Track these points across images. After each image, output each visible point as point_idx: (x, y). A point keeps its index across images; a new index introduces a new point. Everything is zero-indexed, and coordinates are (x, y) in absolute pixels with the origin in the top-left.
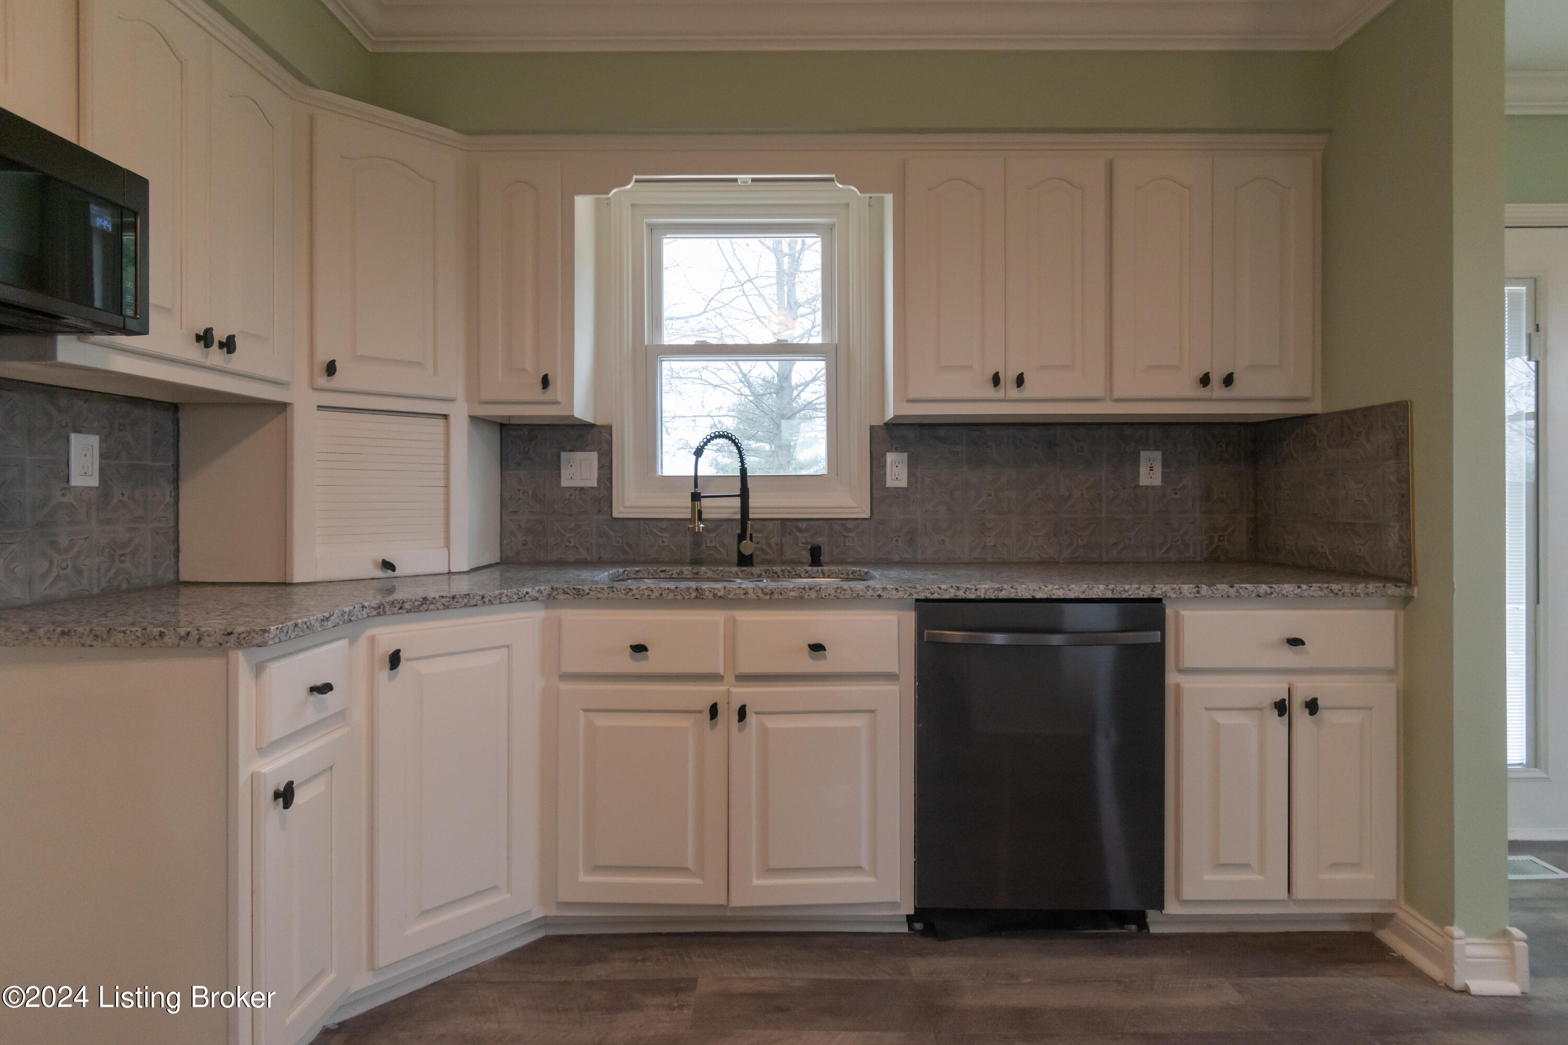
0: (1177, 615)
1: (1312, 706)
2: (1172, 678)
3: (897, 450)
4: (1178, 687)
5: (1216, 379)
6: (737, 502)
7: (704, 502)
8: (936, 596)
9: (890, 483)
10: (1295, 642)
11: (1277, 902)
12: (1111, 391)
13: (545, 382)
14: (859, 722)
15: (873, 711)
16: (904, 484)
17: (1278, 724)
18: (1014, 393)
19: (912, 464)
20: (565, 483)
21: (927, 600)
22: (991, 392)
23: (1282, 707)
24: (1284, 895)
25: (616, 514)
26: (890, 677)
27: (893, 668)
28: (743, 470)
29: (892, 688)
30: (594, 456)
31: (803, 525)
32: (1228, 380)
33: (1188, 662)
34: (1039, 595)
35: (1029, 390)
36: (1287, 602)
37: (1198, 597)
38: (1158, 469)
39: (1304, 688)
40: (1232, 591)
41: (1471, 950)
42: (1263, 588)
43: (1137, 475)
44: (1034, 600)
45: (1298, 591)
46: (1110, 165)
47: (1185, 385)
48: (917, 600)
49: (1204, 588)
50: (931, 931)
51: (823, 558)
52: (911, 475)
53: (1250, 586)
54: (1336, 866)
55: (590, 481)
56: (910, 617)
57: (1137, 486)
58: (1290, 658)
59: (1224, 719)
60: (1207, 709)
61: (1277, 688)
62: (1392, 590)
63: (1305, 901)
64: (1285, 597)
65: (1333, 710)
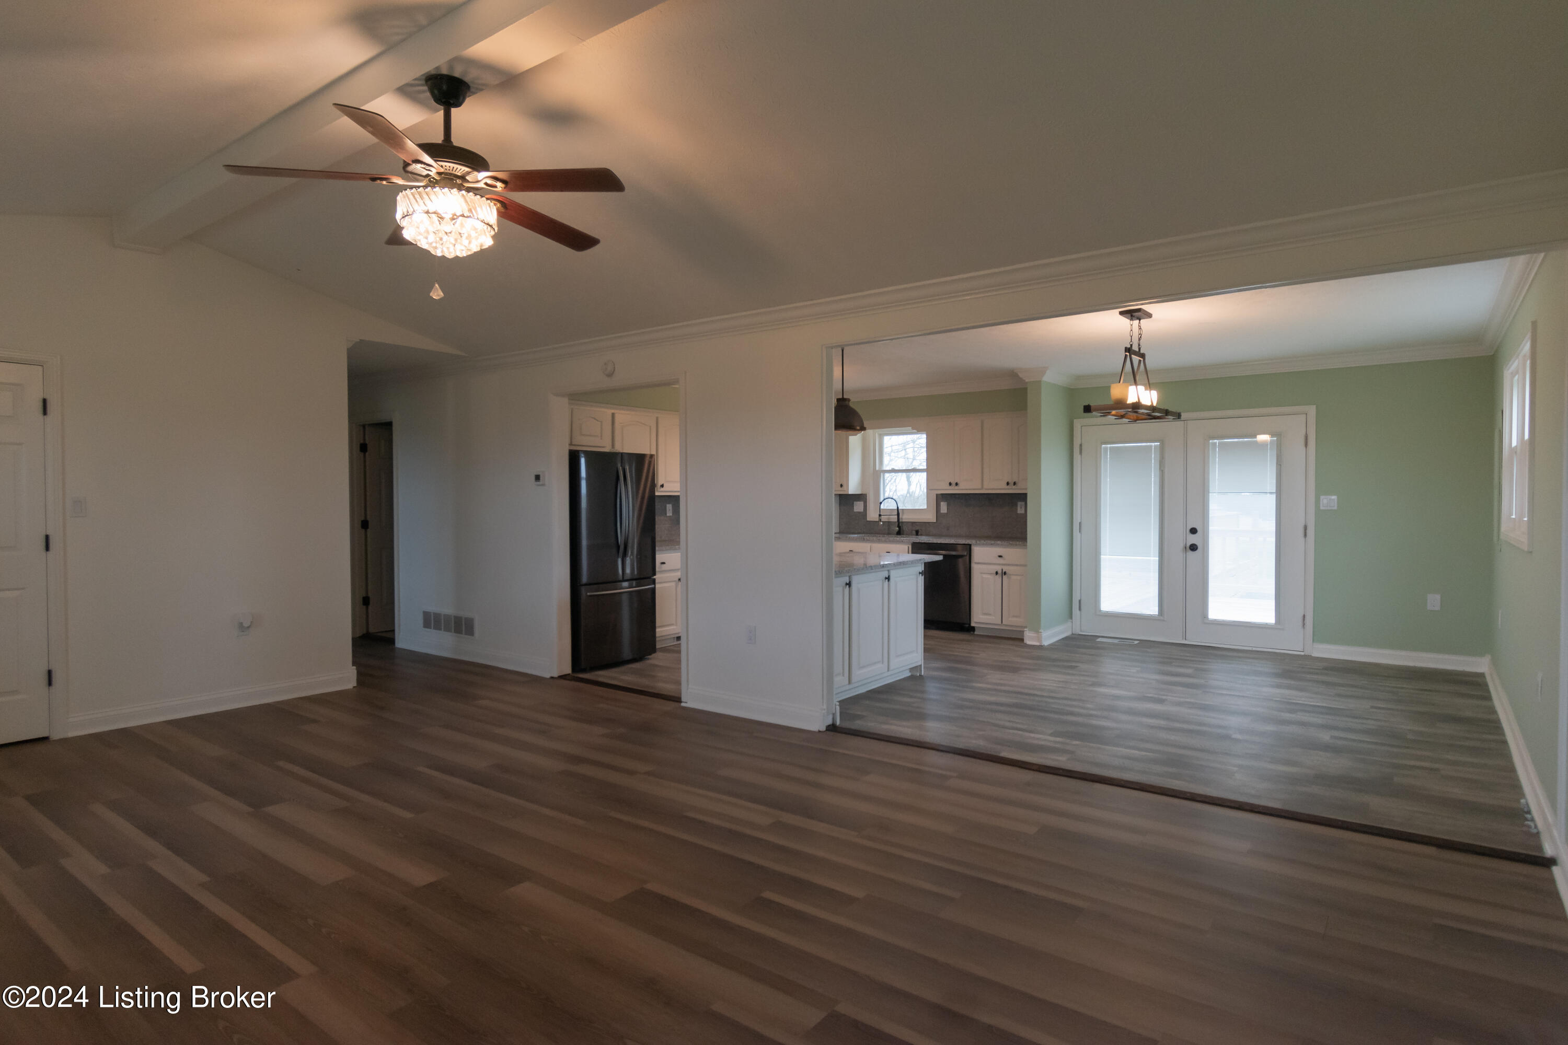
0: (974, 549)
1: (1005, 573)
2: (973, 565)
3: (945, 503)
4: (974, 567)
5: (1012, 483)
6: (896, 516)
7: (882, 517)
9: (942, 512)
10: (1000, 556)
11: (999, 625)
12: (983, 487)
13: (841, 486)
16: (946, 511)
17: (998, 578)
18: (955, 487)
19: (948, 505)
20: (855, 510)
23: (997, 573)
24: (1000, 623)
25: (868, 519)
28: (898, 507)
30: (862, 502)
31: (917, 523)
33: (977, 561)
35: (960, 486)
36: (1001, 546)
37: (979, 544)
39: (1004, 569)
40: (985, 543)
41: (1028, 634)
42: (993, 542)
43: (1017, 509)
45: (1001, 543)
49: (978, 542)
51: (919, 533)
52: (948, 509)
54: (1014, 616)
55: (861, 509)
56: (910, 547)
57: (1017, 513)
58: (1001, 561)
59: (985, 576)
60: (982, 573)
61: (999, 569)
62: (1022, 543)
63: (1006, 625)
64: (998, 544)
65: (1013, 575)
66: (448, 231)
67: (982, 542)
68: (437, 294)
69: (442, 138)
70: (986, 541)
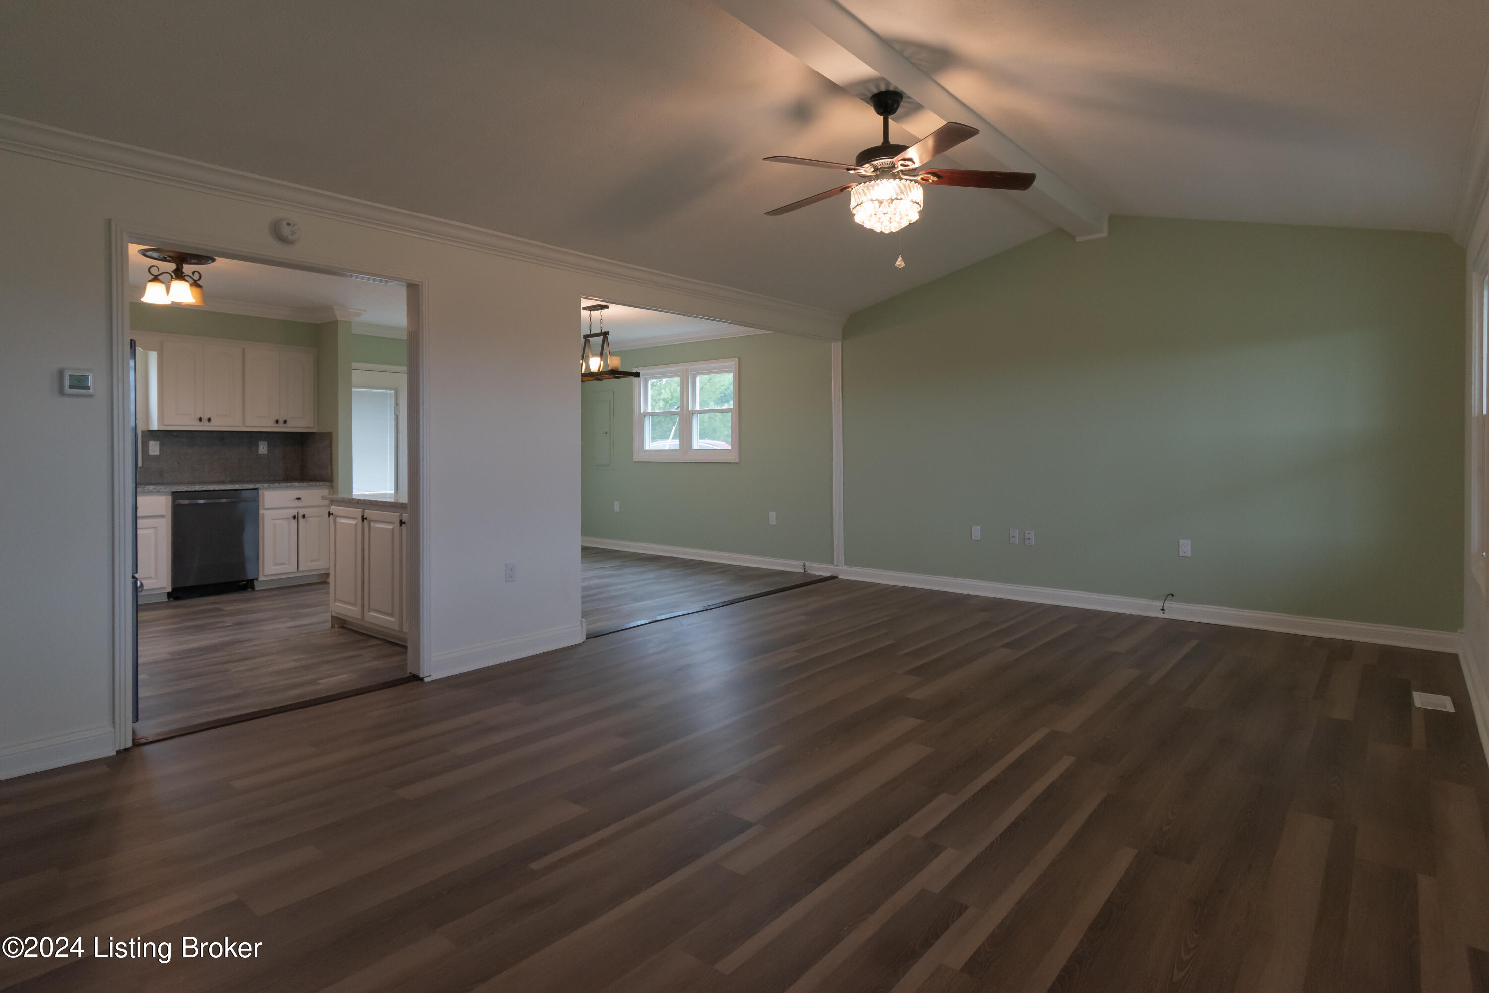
0: (263, 493)
1: (304, 516)
2: (261, 512)
3: (154, 440)
4: (263, 514)
5: (281, 421)
8: (180, 490)
9: (151, 453)
10: (299, 499)
11: (294, 573)
12: (244, 423)
14: (151, 531)
15: (156, 528)
16: (158, 453)
17: (294, 522)
18: (207, 423)
19: (161, 446)
21: (176, 492)
22: (198, 423)
23: (294, 517)
24: (296, 570)
26: (162, 516)
27: (164, 513)
29: (163, 521)
32: (285, 422)
33: (266, 506)
34: (216, 489)
35: (213, 422)
36: (299, 488)
37: (269, 488)
38: (266, 448)
39: (302, 512)
40: (280, 486)
42: (289, 484)
43: (257, 450)
44: (215, 490)
45: (299, 485)
46: (244, 349)
47: (271, 423)
48: (173, 492)
49: (271, 485)
50: (177, 598)
52: (161, 450)
53: (285, 484)
54: (312, 561)
56: (170, 498)
57: (258, 454)
58: (297, 503)
59: (277, 522)
60: (272, 519)
61: (294, 512)
62: (327, 483)
63: (303, 572)
64: (296, 487)
65: (309, 517)
66: (885, 212)
67: (277, 484)
68: (900, 263)
69: (882, 140)
70: (281, 484)
